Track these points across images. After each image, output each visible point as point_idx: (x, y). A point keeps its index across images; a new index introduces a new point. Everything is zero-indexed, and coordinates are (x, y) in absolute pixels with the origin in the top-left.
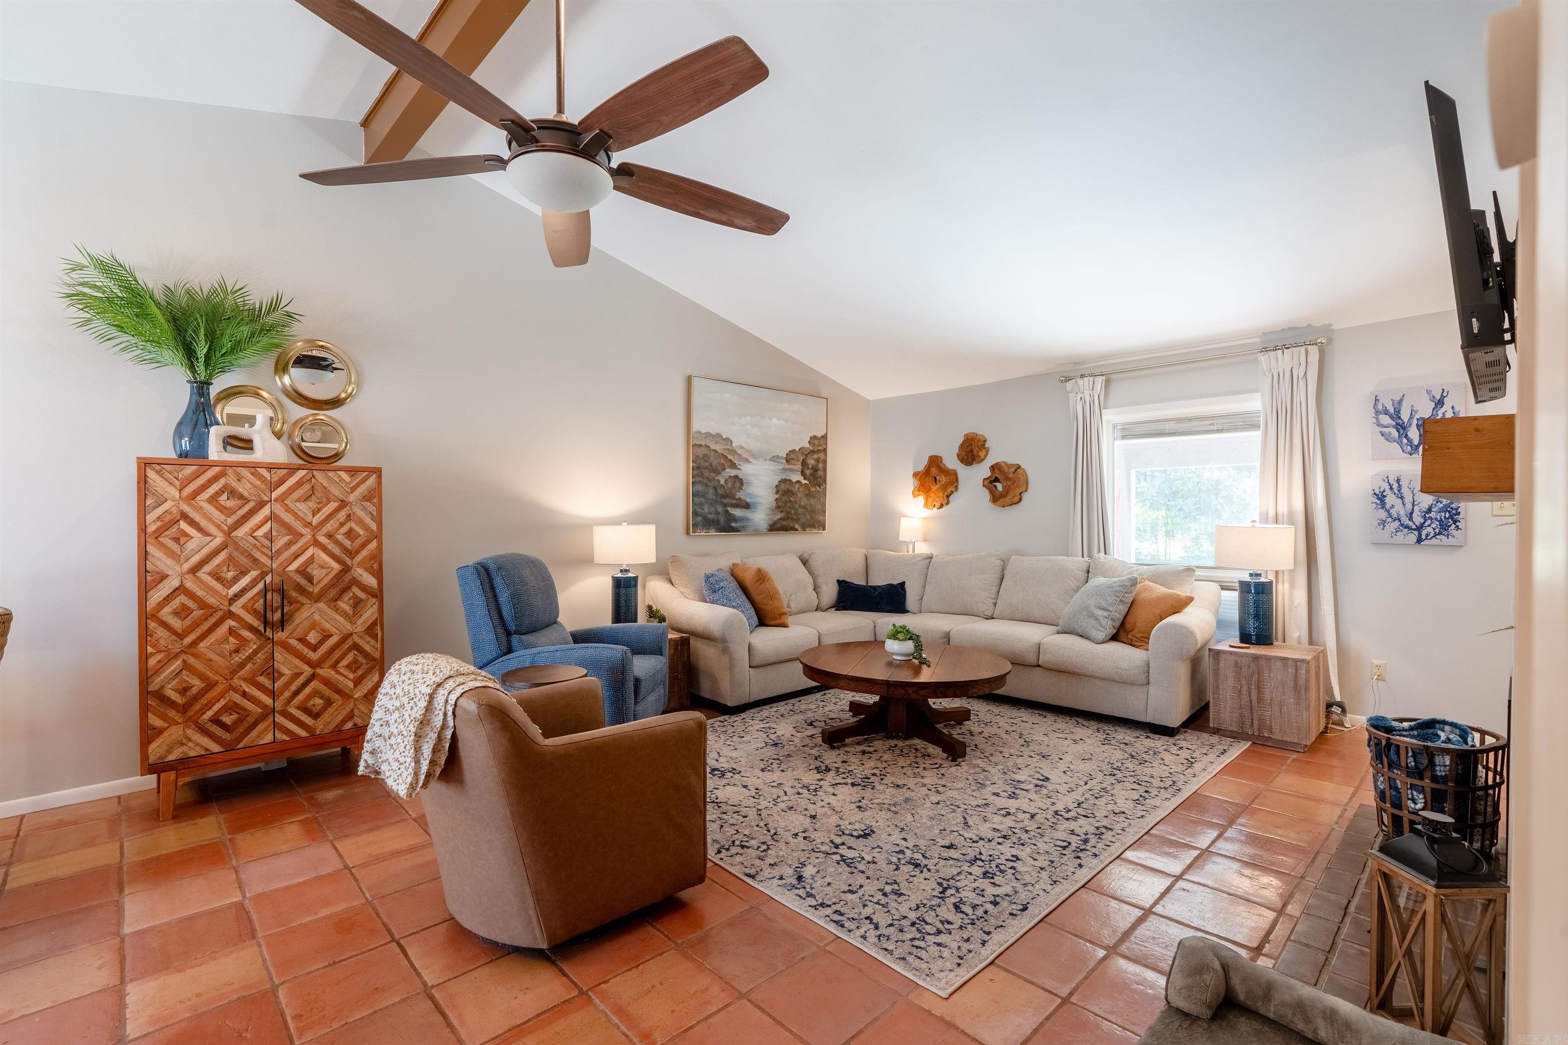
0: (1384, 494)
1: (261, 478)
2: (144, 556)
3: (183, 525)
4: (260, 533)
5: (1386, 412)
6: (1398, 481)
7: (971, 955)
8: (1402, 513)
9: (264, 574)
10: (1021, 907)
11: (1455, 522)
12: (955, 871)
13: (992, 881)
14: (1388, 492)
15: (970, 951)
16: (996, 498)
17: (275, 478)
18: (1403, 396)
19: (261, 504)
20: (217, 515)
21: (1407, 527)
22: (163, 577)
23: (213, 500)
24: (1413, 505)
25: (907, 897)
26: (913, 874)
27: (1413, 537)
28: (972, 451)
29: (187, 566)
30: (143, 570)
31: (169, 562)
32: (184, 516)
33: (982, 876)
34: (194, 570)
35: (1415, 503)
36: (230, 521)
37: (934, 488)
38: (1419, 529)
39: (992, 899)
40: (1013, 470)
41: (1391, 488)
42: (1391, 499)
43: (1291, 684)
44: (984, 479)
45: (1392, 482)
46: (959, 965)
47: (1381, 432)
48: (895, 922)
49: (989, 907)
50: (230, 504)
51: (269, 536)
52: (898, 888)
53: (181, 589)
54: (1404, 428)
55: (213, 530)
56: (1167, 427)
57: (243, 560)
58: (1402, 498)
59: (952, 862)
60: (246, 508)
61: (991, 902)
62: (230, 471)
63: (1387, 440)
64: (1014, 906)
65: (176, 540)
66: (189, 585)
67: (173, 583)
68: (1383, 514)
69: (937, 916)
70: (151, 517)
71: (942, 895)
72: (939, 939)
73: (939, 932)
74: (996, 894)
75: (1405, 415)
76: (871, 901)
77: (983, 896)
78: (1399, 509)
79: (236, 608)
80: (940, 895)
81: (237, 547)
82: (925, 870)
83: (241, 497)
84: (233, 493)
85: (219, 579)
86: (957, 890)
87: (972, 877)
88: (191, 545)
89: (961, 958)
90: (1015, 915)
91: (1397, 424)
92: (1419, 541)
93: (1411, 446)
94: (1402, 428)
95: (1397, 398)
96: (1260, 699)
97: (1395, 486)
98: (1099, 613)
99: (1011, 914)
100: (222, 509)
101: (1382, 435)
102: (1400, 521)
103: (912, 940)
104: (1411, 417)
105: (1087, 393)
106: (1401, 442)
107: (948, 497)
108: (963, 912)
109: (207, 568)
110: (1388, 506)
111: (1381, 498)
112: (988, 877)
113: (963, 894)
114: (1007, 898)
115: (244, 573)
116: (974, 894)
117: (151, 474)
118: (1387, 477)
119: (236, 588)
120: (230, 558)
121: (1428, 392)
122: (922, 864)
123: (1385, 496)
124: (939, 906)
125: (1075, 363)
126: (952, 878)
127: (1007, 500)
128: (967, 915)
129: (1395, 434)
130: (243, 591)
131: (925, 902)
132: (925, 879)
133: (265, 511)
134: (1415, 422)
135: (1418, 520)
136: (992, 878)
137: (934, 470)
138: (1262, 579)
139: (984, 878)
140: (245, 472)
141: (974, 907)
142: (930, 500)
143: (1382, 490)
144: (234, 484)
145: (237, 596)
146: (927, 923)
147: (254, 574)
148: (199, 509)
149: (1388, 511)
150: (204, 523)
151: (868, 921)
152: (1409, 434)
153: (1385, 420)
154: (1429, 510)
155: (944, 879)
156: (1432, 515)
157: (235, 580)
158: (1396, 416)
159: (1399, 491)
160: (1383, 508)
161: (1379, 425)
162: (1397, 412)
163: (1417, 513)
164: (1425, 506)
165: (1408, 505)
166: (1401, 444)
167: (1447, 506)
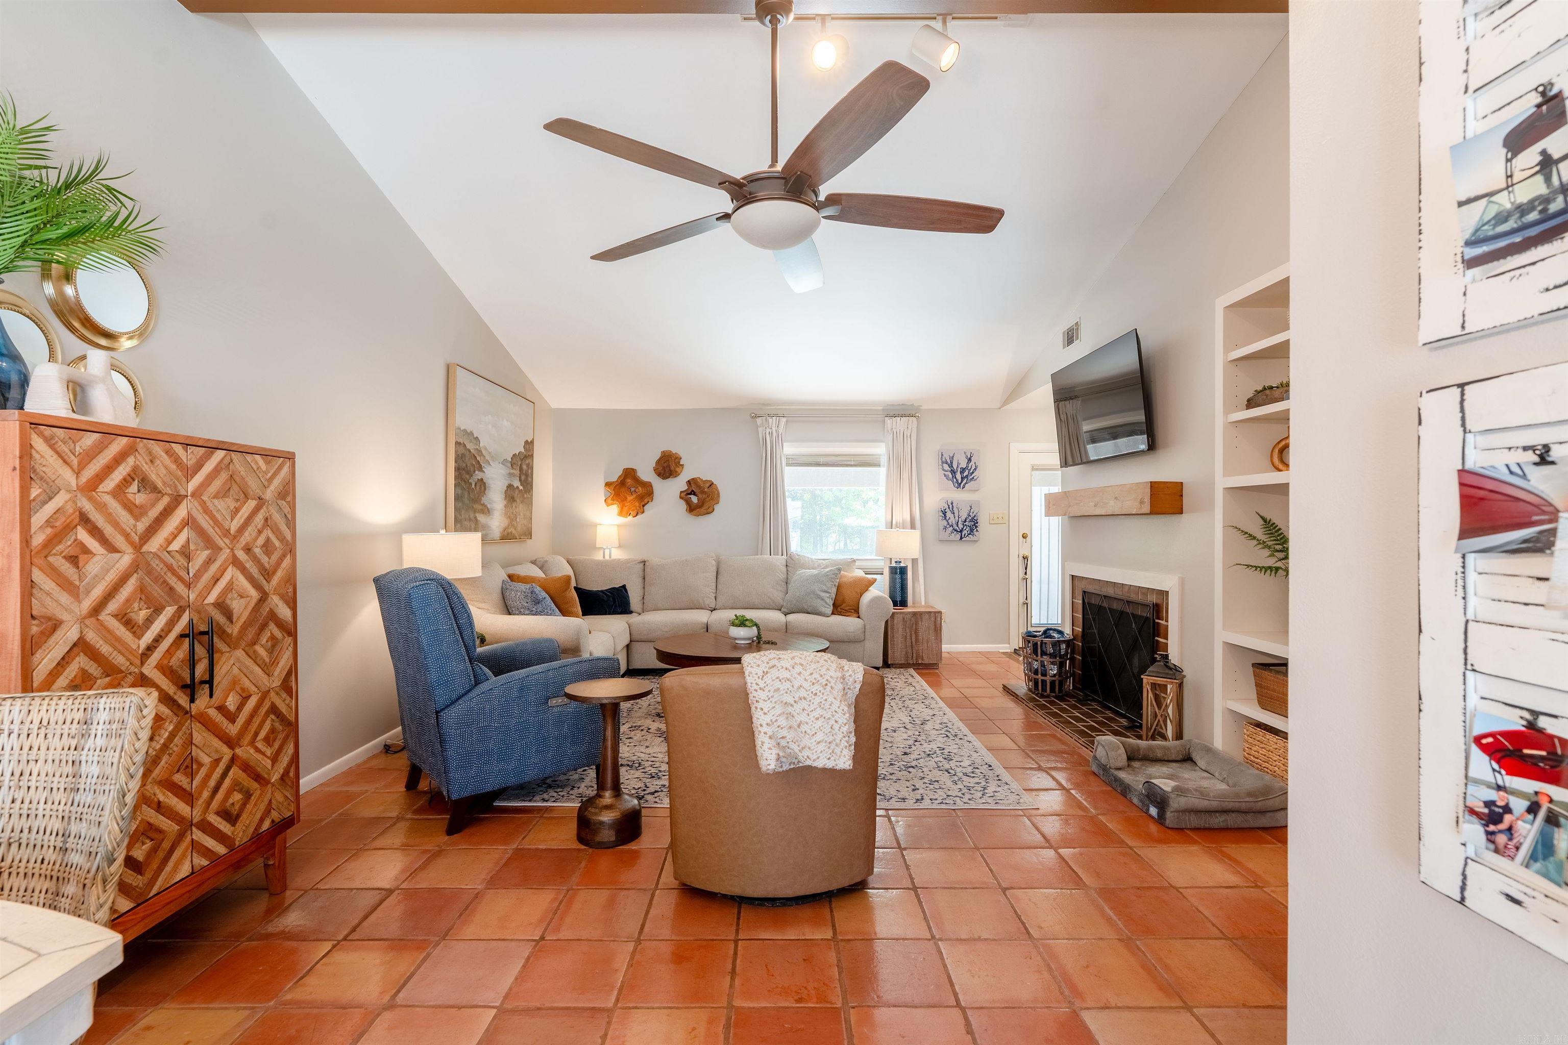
1: (177, 460)
2: (29, 588)
3: (82, 535)
4: (176, 546)
5: (947, 463)
6: (952, 503)
8: (954, 522)
9: (181, 611)
11: (976, 527)
14: (947, 510)
15: (1010, 789)
16: (692, 509)
17: (193, 461)
18: (954, 454)
19: (177, 500)
20: (124, 517)
21: (956, 530)
22: (55, 625)
23: (119, 492)
27: (958, 536)
28: (669, 466)
29: (87, 604)
30: (28, 615)
31: (65, 598)
32: (84, 519)
34: (96, 611)
35: (960, 517)
36: (141, 526)
37: (630, 498)
38: (961, 531)
40: (708, 485)
41: (949, 508)
42: (949, 514)
43: (933, 627)
44: (681, 492)
45: (949, 504)
46: (1018, 795)
47: (944, 474)
48: (962, 792)
49: (978, 771)
50: (140, 499)
51: (185, 553)
52: (930, 779)
53: (81, 645)
54: (955, 473)
55: (119, 541)
56: (822, 460)
57: (157, 591)
58: (954, 513)
60: (160, 507)
62: (141, 445)
63: (947, 479)
64: (985, 766)
65: (73, 560)
66: (91, 636)
67: (69, 634)
68: (945, 523)
70: (39, 519)
71: (952, 774)
72: (990, 790)
73: (985, 788)
75: (955, 466)
78: (952, 521)
79: (149, 669)
81: (150, 572)
82: (920, 767)
83: (155, 489)
84: (146, 484)
85: (128, 623)
86: (952, 770)
87: (945, 762)
88: (93, 567)
89: (1013, 792)
90: (992, 769)
91: (951, 470)
92: (961, 538)
93: (958, 484)
94: (953, 472)
95: (951, 455)
96: (917, 640)
97: (951, 507)
98: (823, 594)
100: (129, 507)
101: (945, 476)
102: (953, 527)
103: (983, 795)
104: (958, 467)
105: (774, 429)
107: (643, 506)
109: (113, 606)
110: (947, 518)
111: (944, 513)
115: (158, 611)
117: (38, 443)
118: (947, 501)
119: (149, 637)
120: (142, 589)
121: (965, 453)
122: (914, 766)
123: (946, 512)
124: (961, 779)
125: (764, 404)
127: (703, 510)
129: (951, 476)
130: (158, 640)
131: (952, 779)
133: (181, 512)
134: (959, 470)
135: (961, 526)
137: (629, 481)
138: (902, 565)
140: (158, 449)
142: (625, 509)
143: (944, 508)
144: (146, 467)
145: (150, 649)
147: (169, 611)
148: (101, 507)
149: (947, 521)
150: (109, 530)
151: (952, 797)
152: (957, 477)
153: (946, 467)
154: (965, 521)
156: (967, 523)
157: (149, 621)
158: (951, 466)
159: (952, 509)
160: (945, 519)
161: (943, 470)
162: (952, 463)
163: (960, 522)
164: (963, 518)
165: (957, 518)
166: (953, 482)
167: (973, 518)
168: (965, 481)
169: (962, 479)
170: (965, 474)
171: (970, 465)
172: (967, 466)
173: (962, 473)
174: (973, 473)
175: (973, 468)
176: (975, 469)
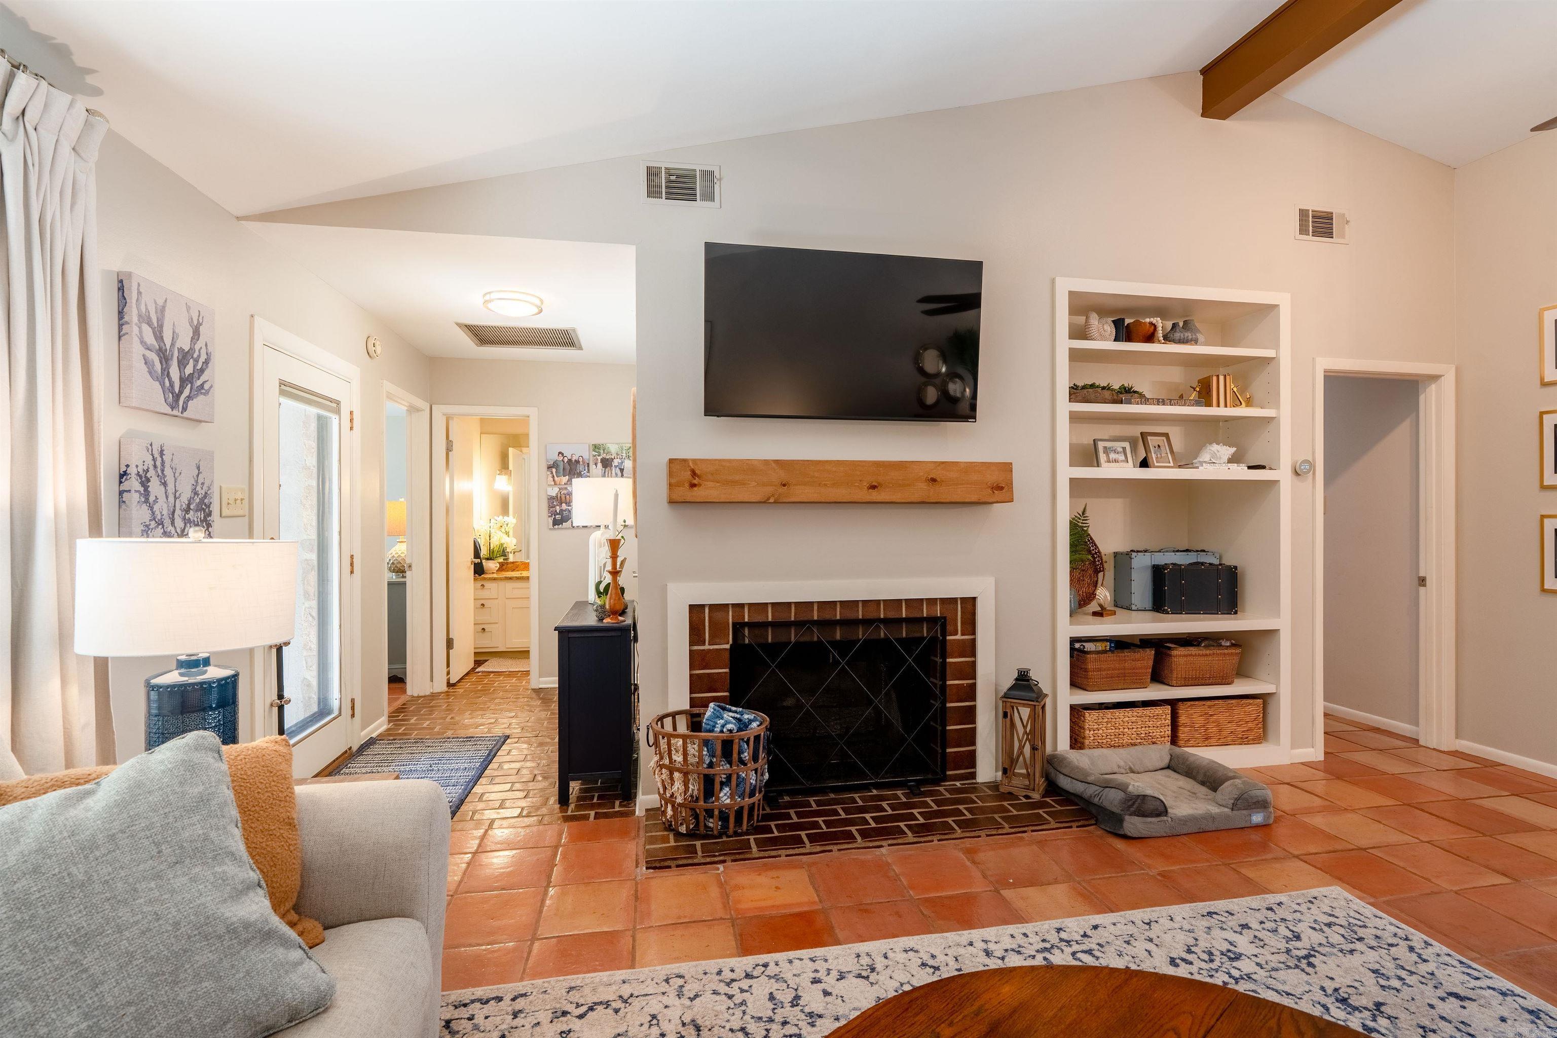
0: (149, 475)
5: (149, 323)
6: (162, 453)
7: (1299, 901)
8: (165, 512)
10: (1214, 916)
11: (209, 526)
12: (1281, 975)
13: (1232, 948)
14: (152, 473)
15: (1298, 904)
18: (166, 301)
24: (175, 498)
25: (1365, 965)
26: (1350, 990)
33: (1243, 957)
35: (177, 495)
39: (1245, 931)
41: (155, 466)
42: (155, 487)
45: (157, 455)
46: (1315, 898)
47: (144, 355)
48: (1386, 947)
49: (1254, 925)
52: (1379, 979)
54: (167, 360)
58: (165, 484)
59: (1280, 987)
61: (1249, 928)
63: (150, 373)
64: (1223, 919)
68: (145, 514)
69: (1327, 937)
71: (1312, 953)
72: (1332, 919)
73: (1329, 925)
74: (1238, 935)
75: (168, 341)
76: (1423, 977)
77: (1255, 937)
78: (162, 506)
80: (1316, 954)
82: (1329, 991)
86: (1288, 951)
87: (1258, 960)
89: (1310, 902)
90: (1227, 912)
91: (160, 349)
93: (172, 394)
94: (165, 358)
95: (160, 302)
97: (158, 463)
99: (1233, 915)
101: (146, 363)
102: (163, 527)
103: (1365, 927)
104: (173, 345)
106: (164, 383)
108: (1293, 931)
110: (152, 499)
111: (145, 481)
112: (1235, 953)
113: (1283, 945)
114: (1225, 927)
116: (1267, 942)
118: (151, 445)
121: (188, 308)
122: (1333, 999)
123: (148, 480)
124: (1320, 944)
126: (1289, 967)
128: (1287, 927)
129: (158, 367)
131: (1340, 954)
132: (1332, 979)
134: (176, 354)
136: (1229, 951)
139: (1241, 955)
141: (1275, 931)
143: (145, 468)
146: (1343, 936)
149: (151, 508)
151: (1424, 957)
152: (172, 374)
153: (149, 335)
154: (187, 510)
155: (1303, 970)
156: (191, 515)
158: (158, 334)
159: (163, 471)
160: (147, 501)
161: (142, 342)
162: (161, 326)
163: (178, 512)
164: (184, 499)
165: (171, 499)
166: (163, 385)
167: (202, 501)
168: (187, 392)
169: (184, 381)
170: (189, 370)
171: (197, 347)
172: (192, 349)
173: (182, 364)
174: (202, 371)
175: (202, 360)
176: (207, 362)
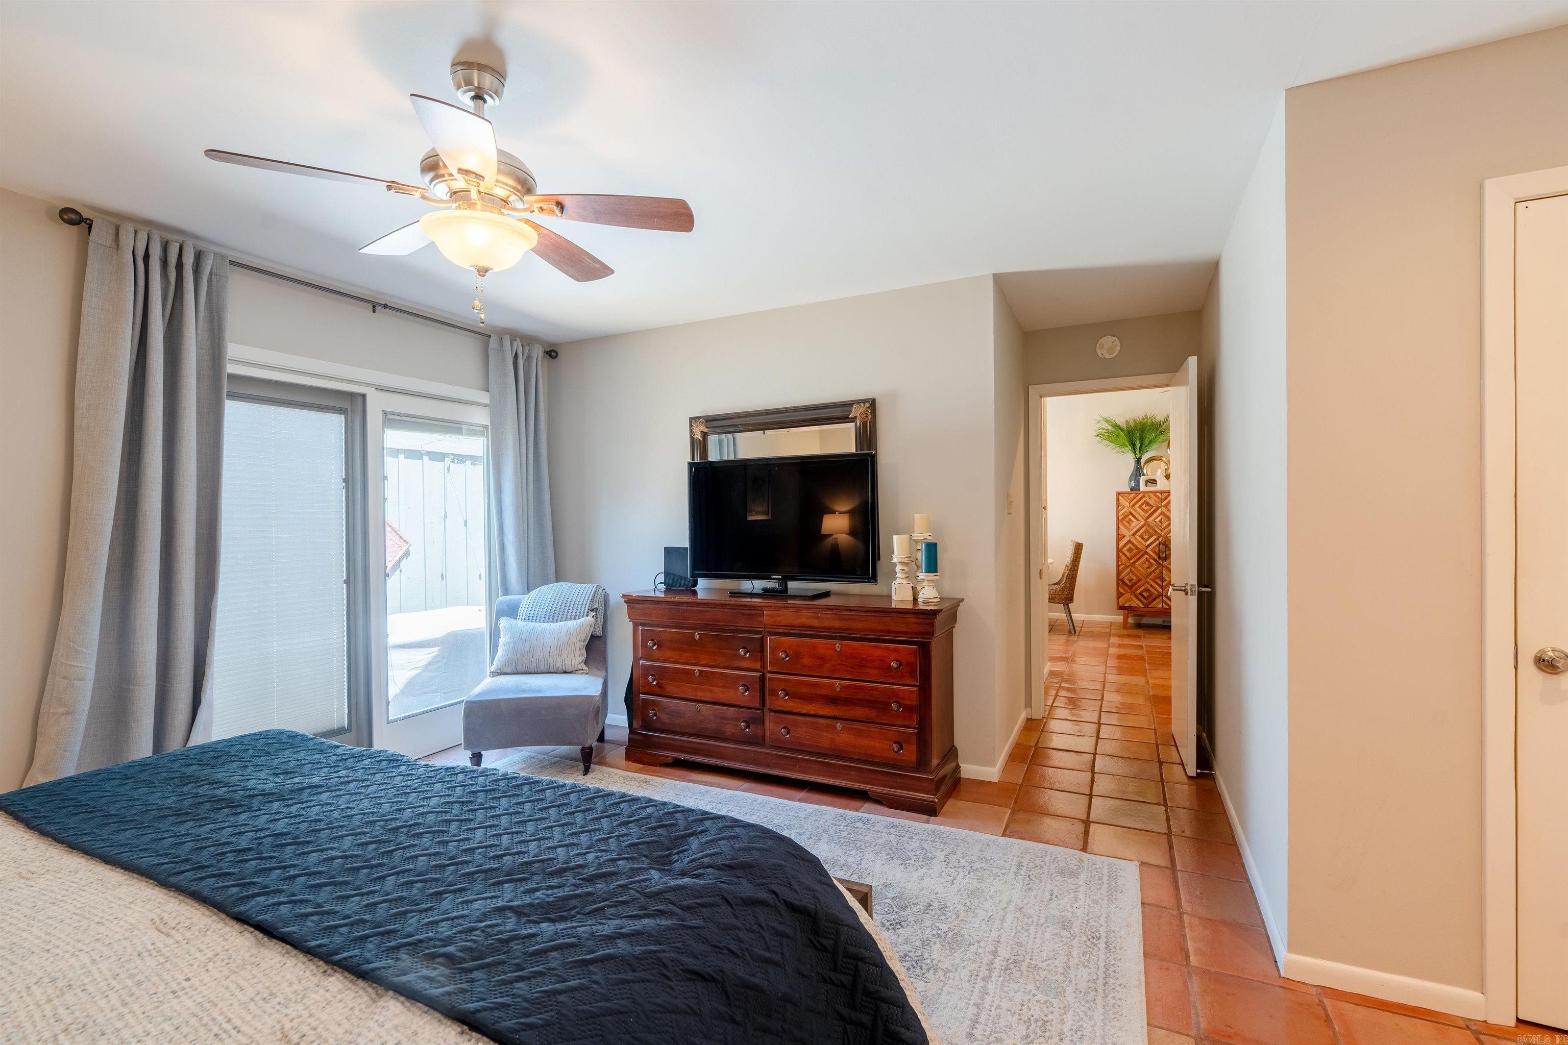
1: (1158, 497)
2: (1118, 528)
3: (1130, 517)
4: (1157, 520)
9: (1159, 537)
17: (1163, 497)
19: (1158, 508)
20: (1142, 513)
22: (1124, 536)
23: (1140, 507)
29: (1132, 533)
30: (1118, 534)
31: (1126, 531)
32: (1131, 513)
34: (1134, 534)
36: (1147, 515)
50: (1147, 508)
51: (1161, 521)
53: (1129, 541)
55: (1140, 519)
57: (1151, 531)
60: (1152, 510)
62: (1146, 495)
65: (1128, 522)
66: (1132, 540)
67: (1127, 539)
70: (1120, 514)
79: (1148, 550)
81: (1149, 526)
83: (1151, 505)
84: (1148, 504)
85: (1143, 538)
88: (1133, 525)
100: (1143, 510)
109: (1138, 534)
115: (1151, 536)
117: (1120, 498)
119: (1148, 542)
120: (1146, 530)
130: (1151, 544)
133: (1159, 511)
140: (1152, 495)
144: (1148, 500)
145: (1149, 545)
147: (1155, 537)
148: (1135, 510)
150: (1137, 516)
157: (1148, 539)
